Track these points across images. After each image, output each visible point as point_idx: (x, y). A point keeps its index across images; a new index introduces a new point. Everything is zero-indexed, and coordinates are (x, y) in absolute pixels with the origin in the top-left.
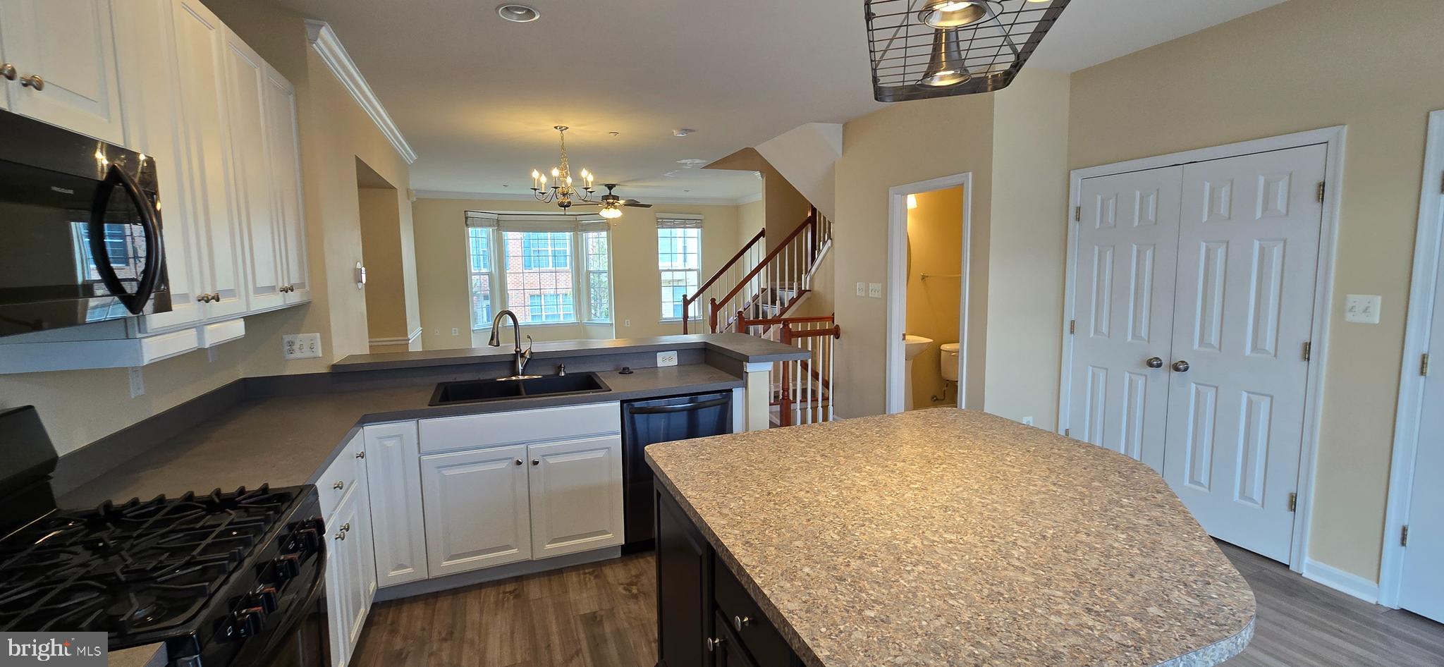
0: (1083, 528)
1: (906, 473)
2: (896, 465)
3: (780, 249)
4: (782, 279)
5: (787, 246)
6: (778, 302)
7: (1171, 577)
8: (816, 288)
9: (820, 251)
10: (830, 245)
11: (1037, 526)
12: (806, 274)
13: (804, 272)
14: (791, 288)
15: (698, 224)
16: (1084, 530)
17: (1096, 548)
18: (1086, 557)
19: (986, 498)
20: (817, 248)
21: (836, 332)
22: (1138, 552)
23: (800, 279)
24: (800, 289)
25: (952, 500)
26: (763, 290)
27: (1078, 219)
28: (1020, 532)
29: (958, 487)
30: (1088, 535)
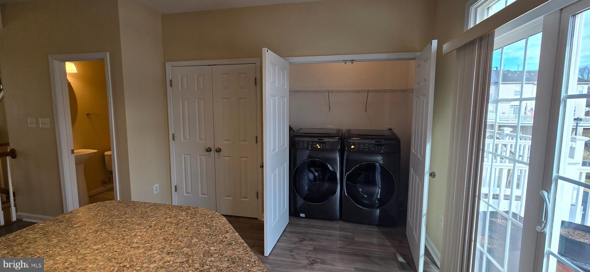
0: (169, 216)
1: (72, 220)
2: (64, 217)
7: (201, 223)
11: (148, 222)
16: (169, 217)
17: (173, 223)
18: (169, 229)
19: (123, 218)
22: (190, 218)
25: (101, 225)
27: (171, 86)
28: (139, 229)
29: (106, 217)
30: (171, 218)
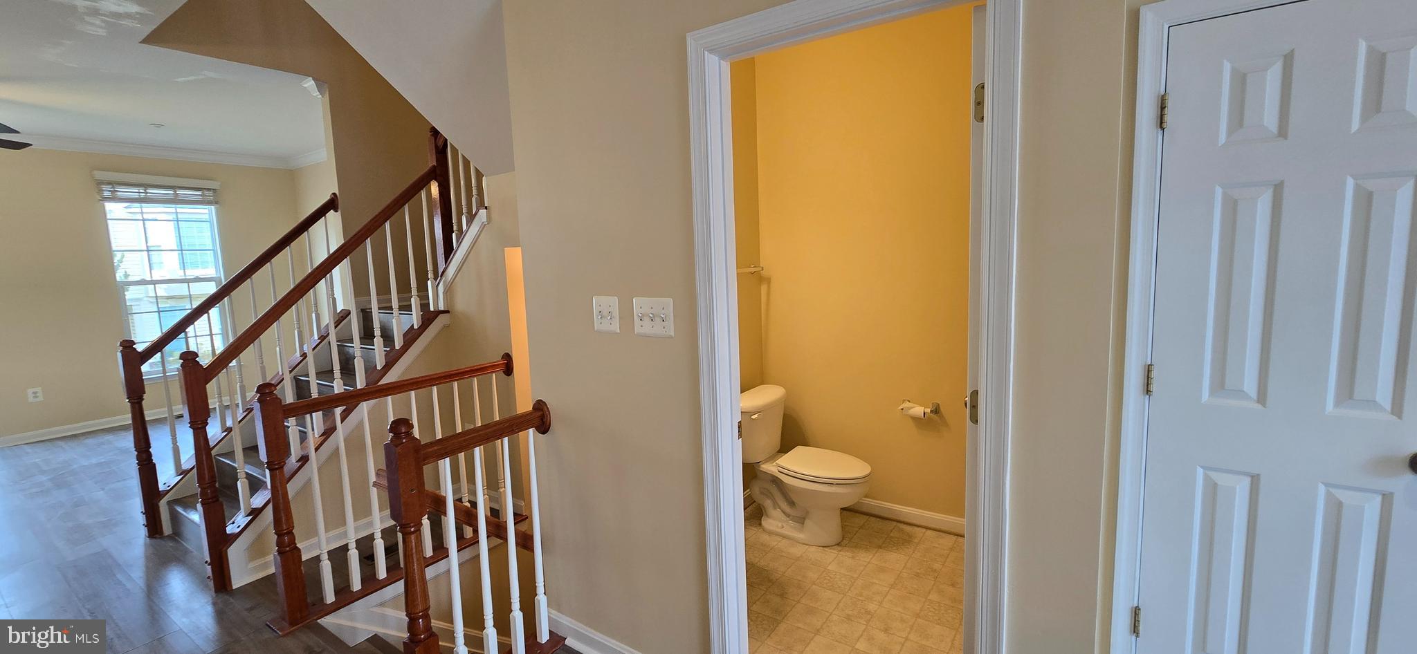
3: (373, 227)
4: (383, 289)
5: (387, 225)
6: (378, 341)
8: (460, 305)
9: (461, 234)
10: (485, 220)
12: (435, 279)
13: (430, 275)
14: (405, 308)
15: (211, 196)
20: (455, 228)
21: (540, 419)
23: (422, 288)
24: (424, 306)
26: (343, 317)
27: (1161, 123)
